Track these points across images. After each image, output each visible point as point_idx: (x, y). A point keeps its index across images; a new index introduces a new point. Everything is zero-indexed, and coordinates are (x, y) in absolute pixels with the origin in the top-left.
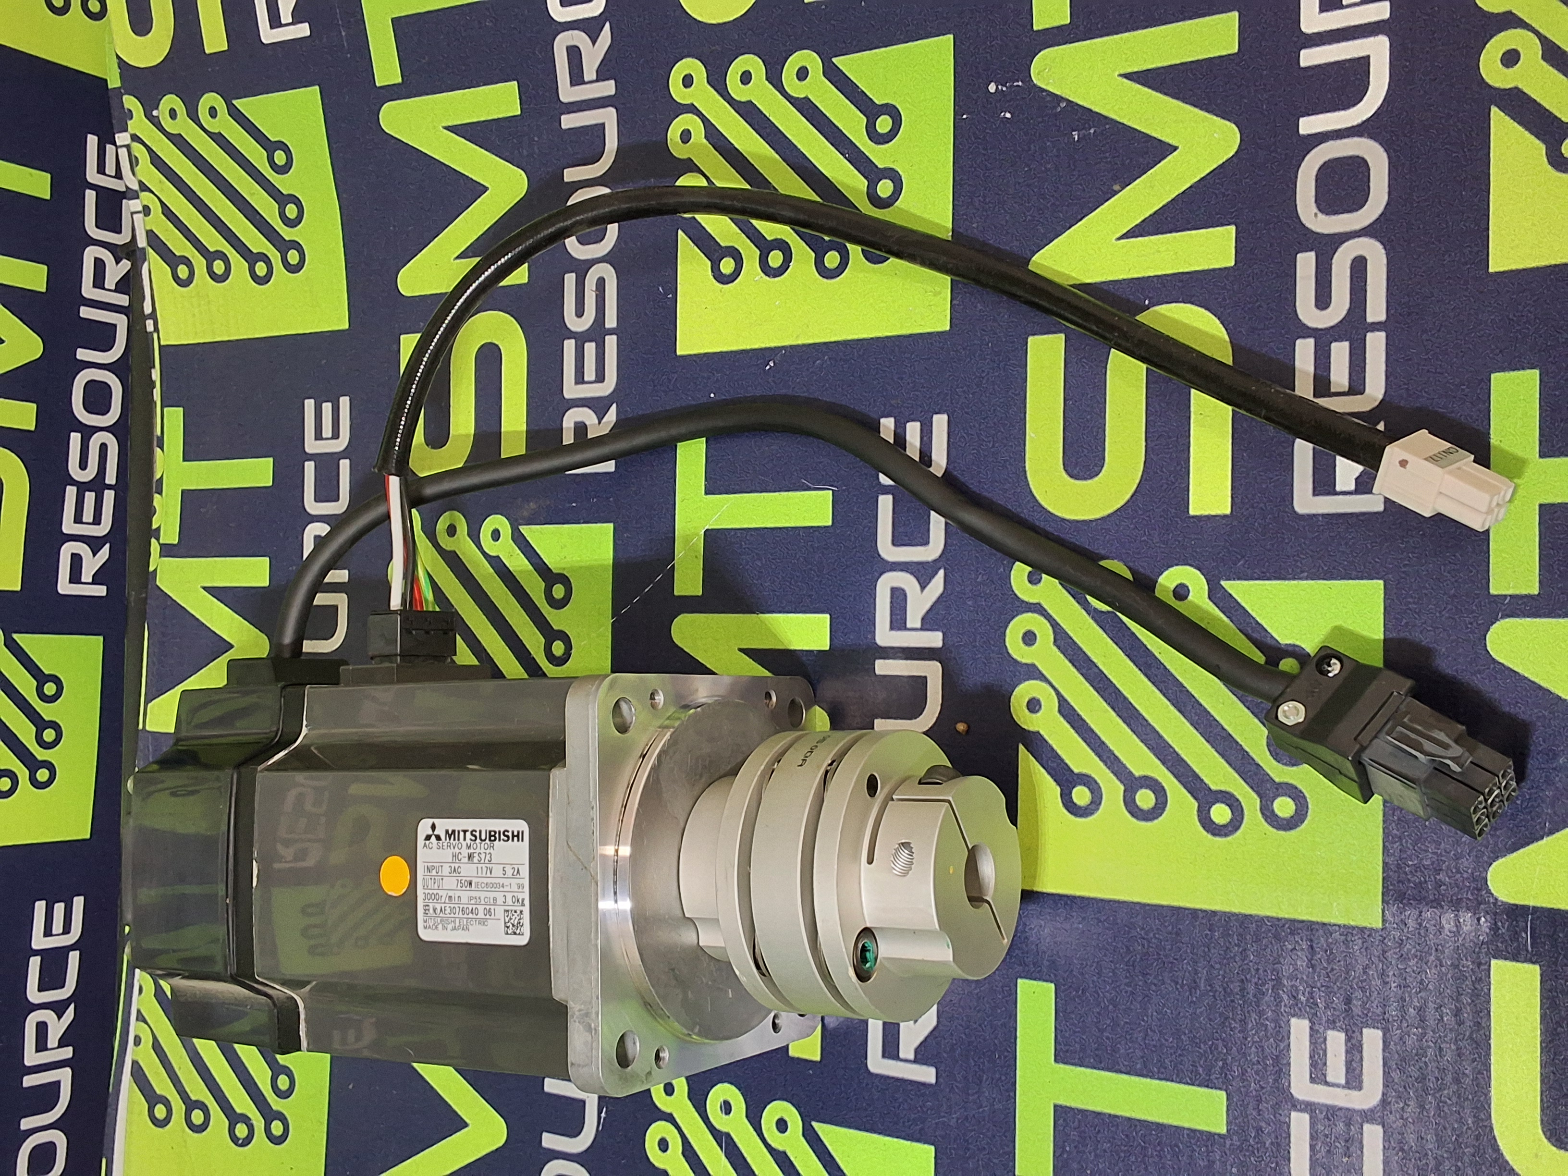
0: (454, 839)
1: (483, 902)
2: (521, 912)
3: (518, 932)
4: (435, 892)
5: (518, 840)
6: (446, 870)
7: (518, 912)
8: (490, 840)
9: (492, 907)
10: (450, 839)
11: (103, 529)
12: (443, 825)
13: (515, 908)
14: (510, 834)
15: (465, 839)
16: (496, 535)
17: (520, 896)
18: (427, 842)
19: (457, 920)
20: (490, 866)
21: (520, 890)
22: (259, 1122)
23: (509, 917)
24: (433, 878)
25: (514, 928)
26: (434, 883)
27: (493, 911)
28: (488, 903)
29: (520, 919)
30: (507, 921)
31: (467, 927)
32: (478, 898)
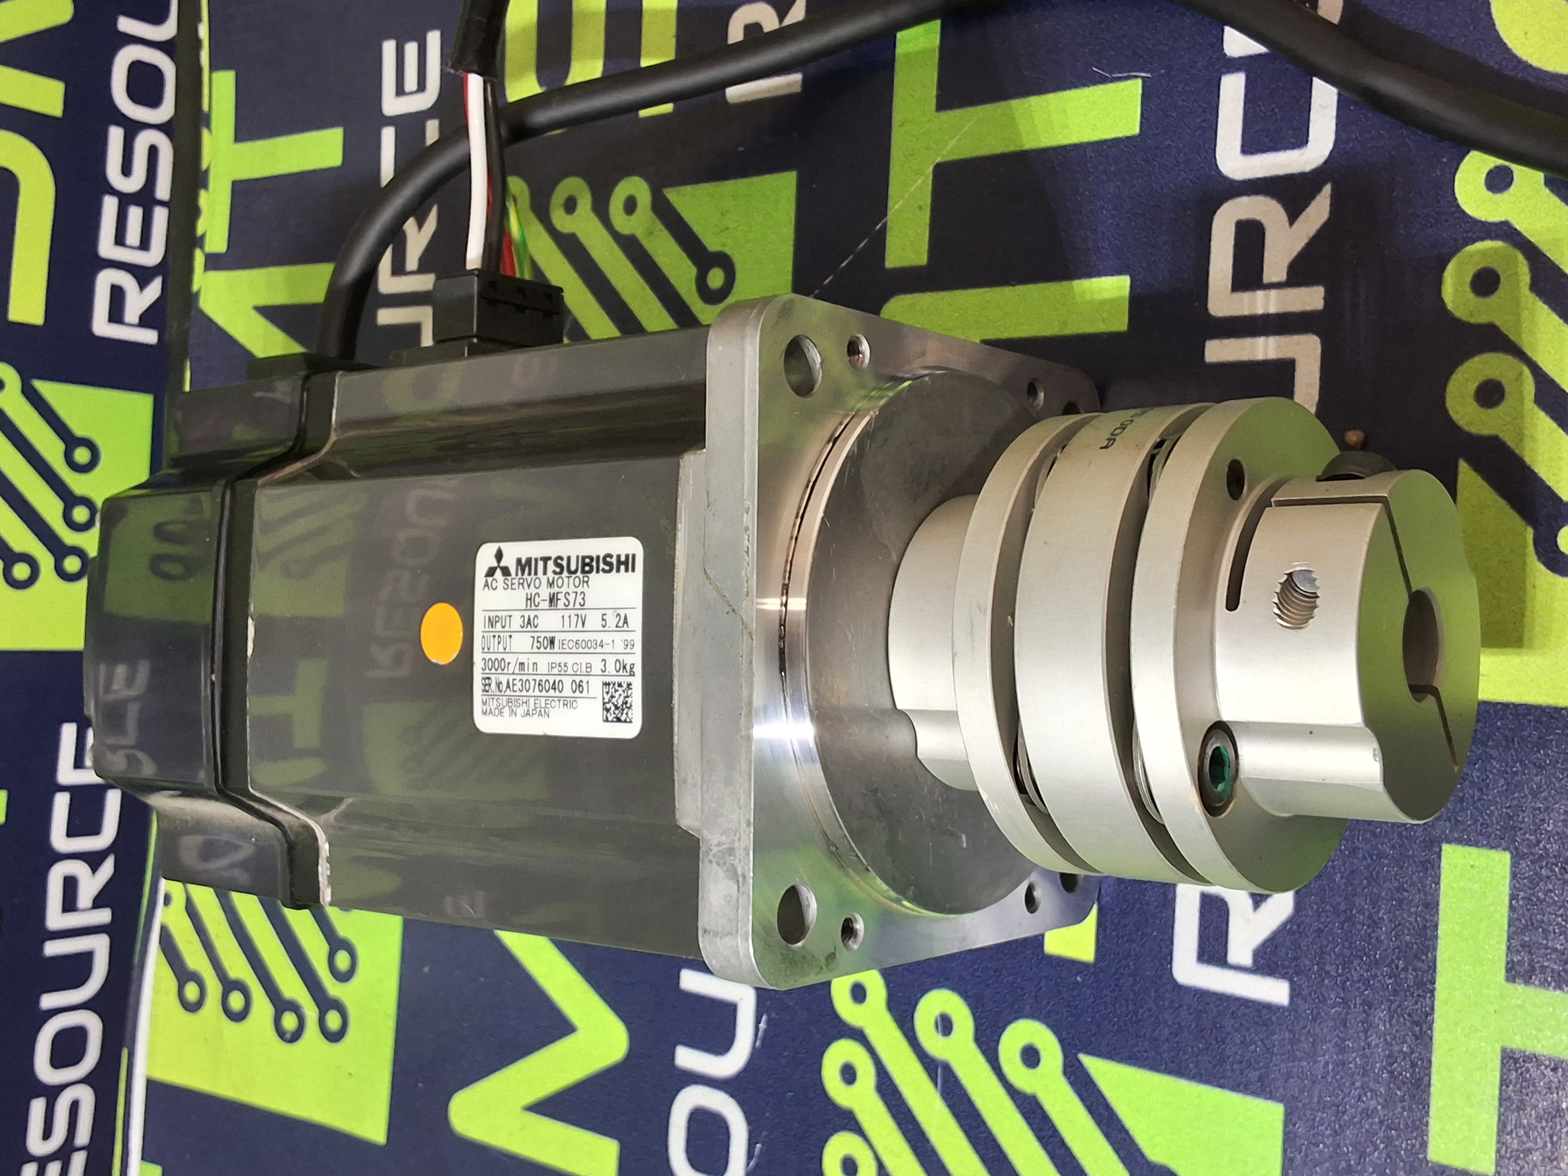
0: (530, 574)
1: (570, 671)
2: (629, 685)
3: (623, 718)
4: (500, 657)
5: (627, 570)
6: (516, 622)
7: (625, 686)
8: (583, 572)
9: (585, 679)
10: (523, 574)
11: (153, 257)
12: (514, 551)
13: (617, 680)
14: (614, 560)
15: (545, 573)
16: (630, 206)
17: (628, 660)
18: (490, 579)
19: (532, 700)
20: (583, 612)
21: (628, 650)
22: (311, 1011)
23: (610, 695)
24: (497, 635)
25: (617, 712)
26: (499, 643)
27: (584, 685)
28: (578, 673)
29: (627, 697)
30: (606, 700)
31: (547, 710)
32: (563, 665)
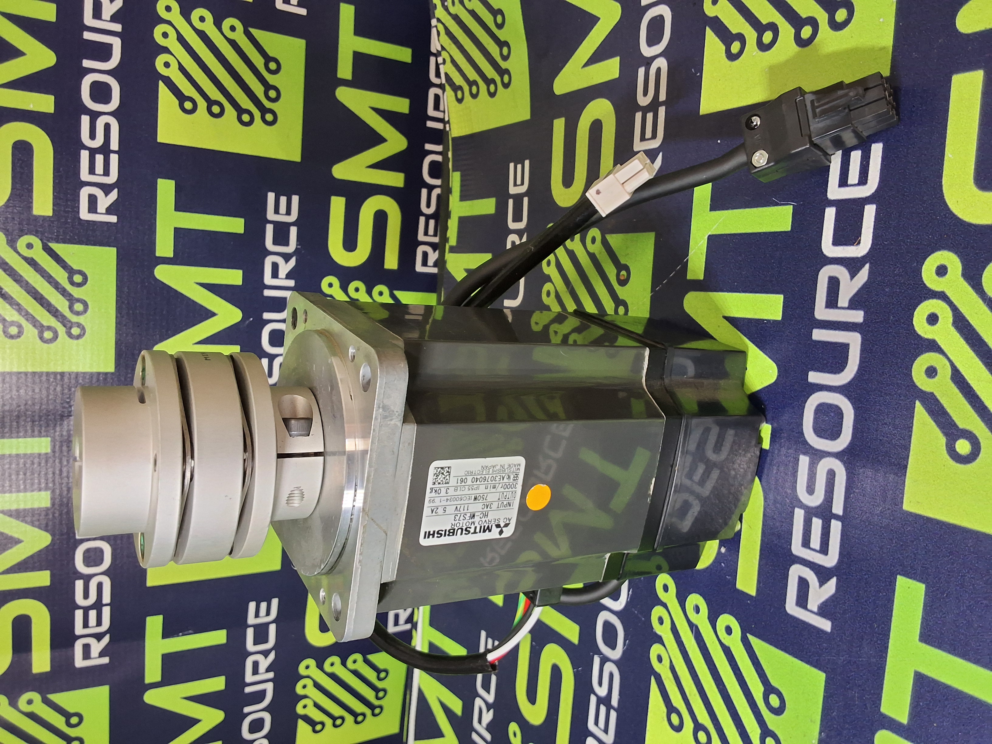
0: (484, 526)
1: (467, 487)
2: (434, 484)
3: (440, 469)
4: (507, 490)
5: (429, 532)
6: (494, 506)
7: (436, 483)
8: (454, 530)
9: (459, 484)
10: (488, 527)
12: (494, 534)
13: (439, 486)
15: (476, 528)
17: (433, 494)
18: (508, 522)
19: (491, 472)
20: (456, 512)
21: (432, 499)
23: (445, 479)
24: (507, 499)
25: (443, 472)
26: (506, 496)
27: (459, 482)
28: (462, 487)
29: (436, 479)
30: (448, 477)
31: (483, 469)
32: (471, 489)
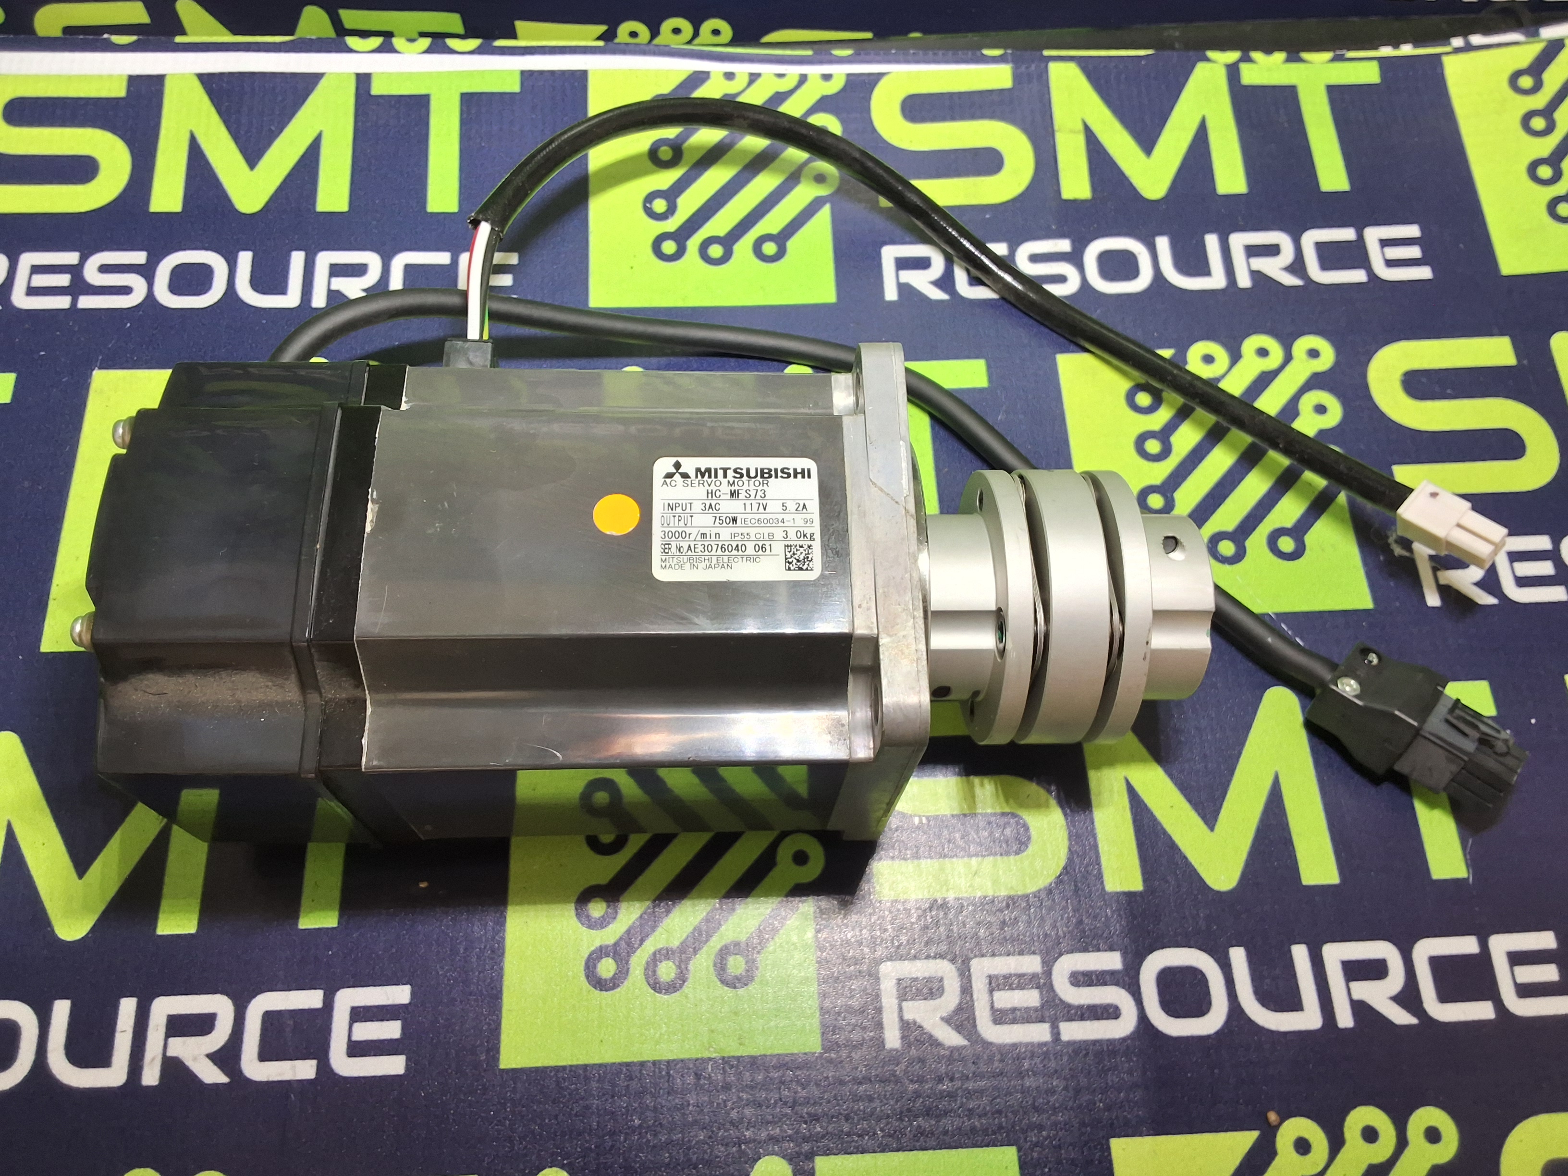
0: (709, 477)
1: (753, 538)
2: (809, 547)
3: (804, 568)
4: (680, 530)
5: (803, 477)
6: (697, 507)
7: (806, 547)
8: (762, 477)
9: (767, 543)
10: (703, 476)
12: (689, 464)
13: (801, 543)
14: (791, 471)
15: (725, 477)
17: (808, 531)
18: (668, 480)
19: (714, 558)
20: (764, 502)
21: (808, 524)
23: (792, 552)
24: (677, 515)
25: (799, 564)
26: (679, 520)
27: (768, 548)
28: (761, 539)
29: (808, 554)
30: (789, 555)
31: (730, 564)
32: (745, 535)
